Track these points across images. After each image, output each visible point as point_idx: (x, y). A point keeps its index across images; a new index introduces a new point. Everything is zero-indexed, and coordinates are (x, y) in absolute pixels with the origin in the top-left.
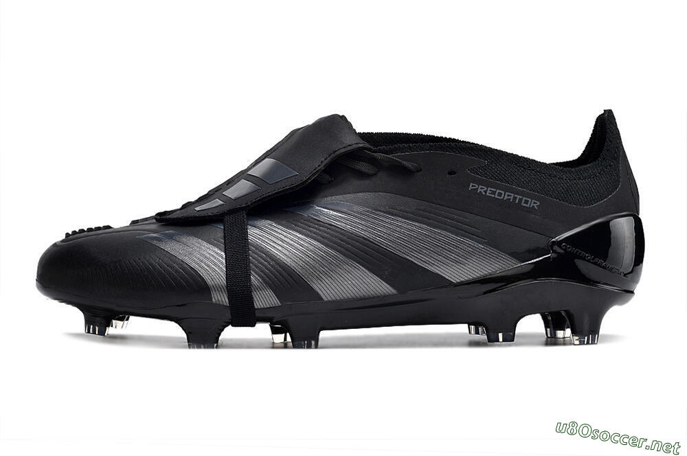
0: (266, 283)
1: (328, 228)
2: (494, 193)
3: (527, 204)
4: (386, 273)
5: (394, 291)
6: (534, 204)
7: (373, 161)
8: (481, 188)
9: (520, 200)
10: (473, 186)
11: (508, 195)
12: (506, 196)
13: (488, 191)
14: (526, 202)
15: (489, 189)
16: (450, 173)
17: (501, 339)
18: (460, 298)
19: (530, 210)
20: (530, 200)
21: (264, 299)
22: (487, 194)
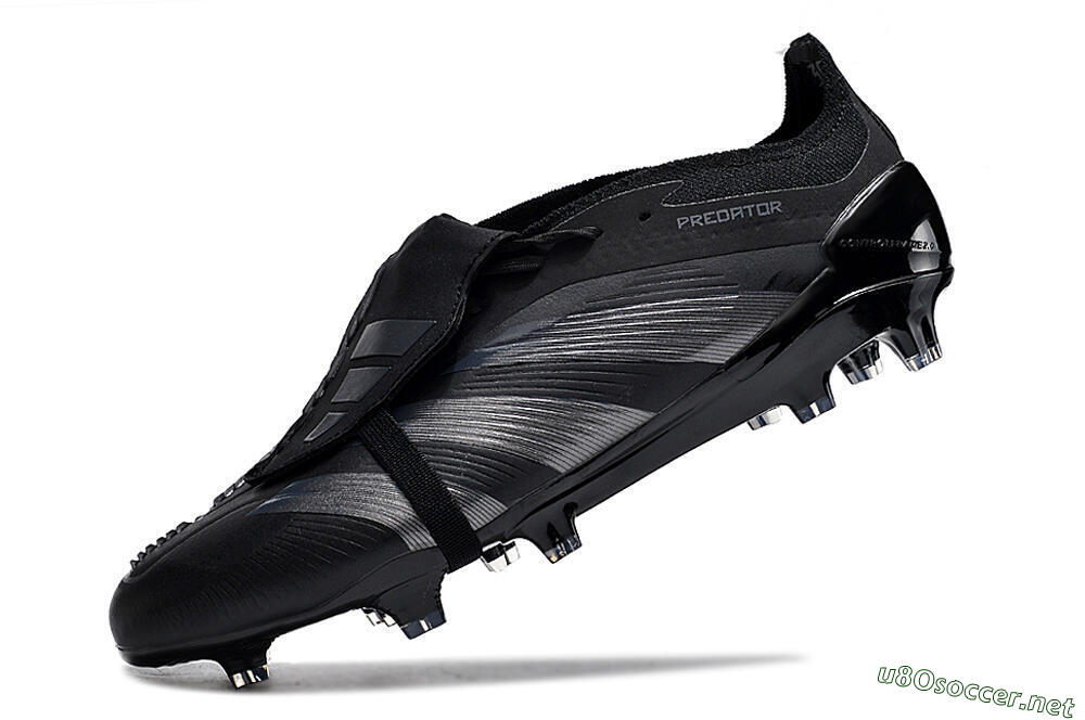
0: (474, 487)
1: (519, 371)
2: (714, 217)
3: (765, 211)
4: (629, 394)
5: (650, 415)
6: (774, 207)
7: (532, 249)
8: (695, 219)
9: (754, 209)
10: (681, 221)
11: (735, 212)
12: (733, 214)
13: (706, 220)
14: (763, 209)
15: (705, 215)
16: (642, 219)
17: (816, 411)
18: (741, 381)
19: (775, 216)
20: (767, 204)
21: (482, 512)
22: (707, 223)
